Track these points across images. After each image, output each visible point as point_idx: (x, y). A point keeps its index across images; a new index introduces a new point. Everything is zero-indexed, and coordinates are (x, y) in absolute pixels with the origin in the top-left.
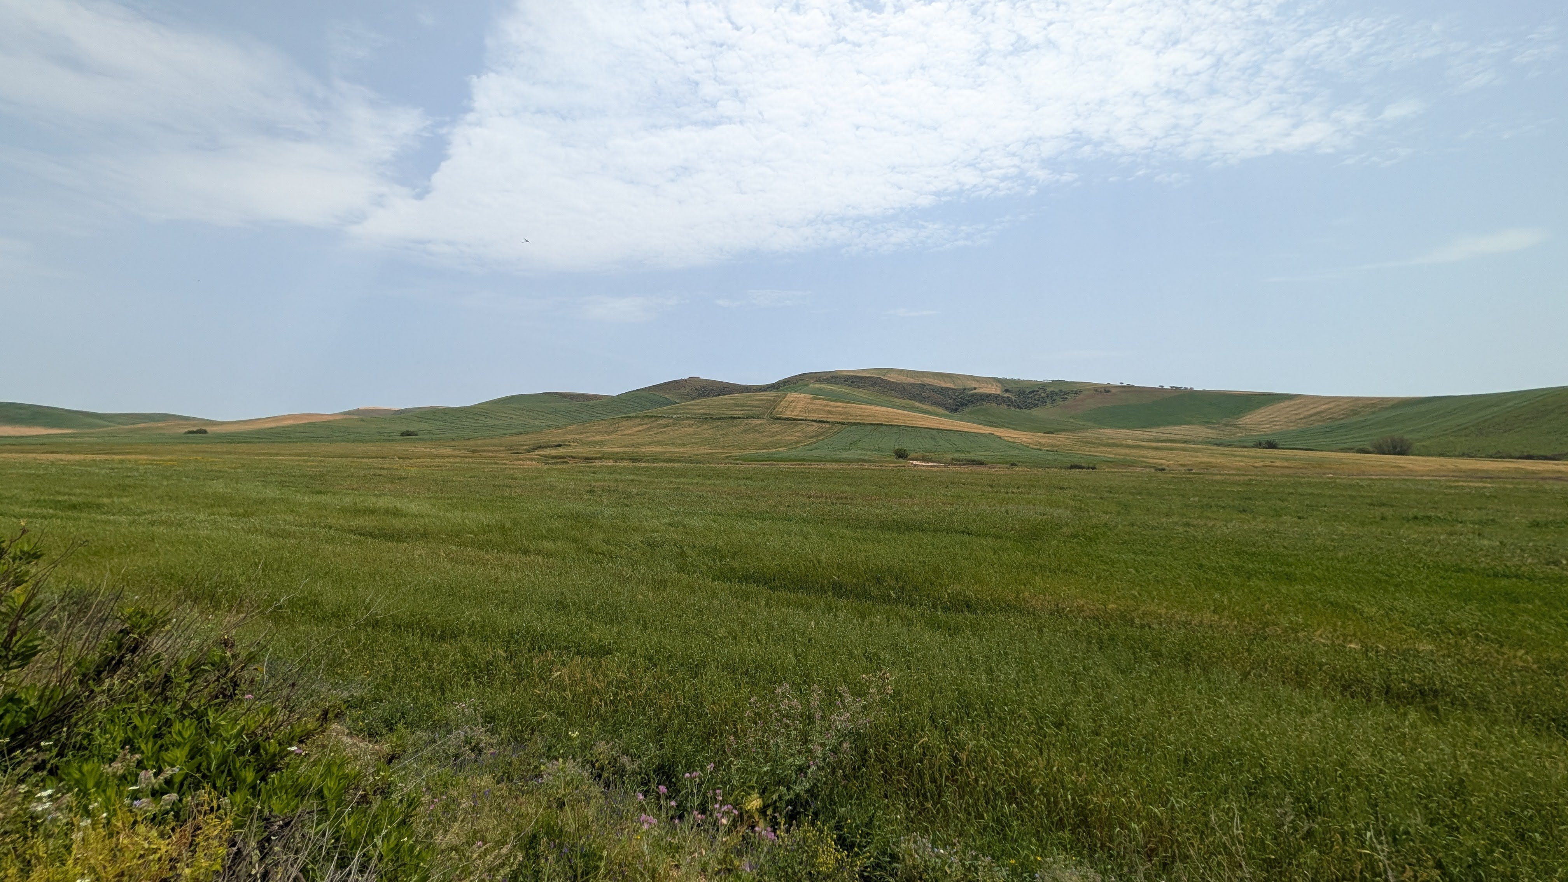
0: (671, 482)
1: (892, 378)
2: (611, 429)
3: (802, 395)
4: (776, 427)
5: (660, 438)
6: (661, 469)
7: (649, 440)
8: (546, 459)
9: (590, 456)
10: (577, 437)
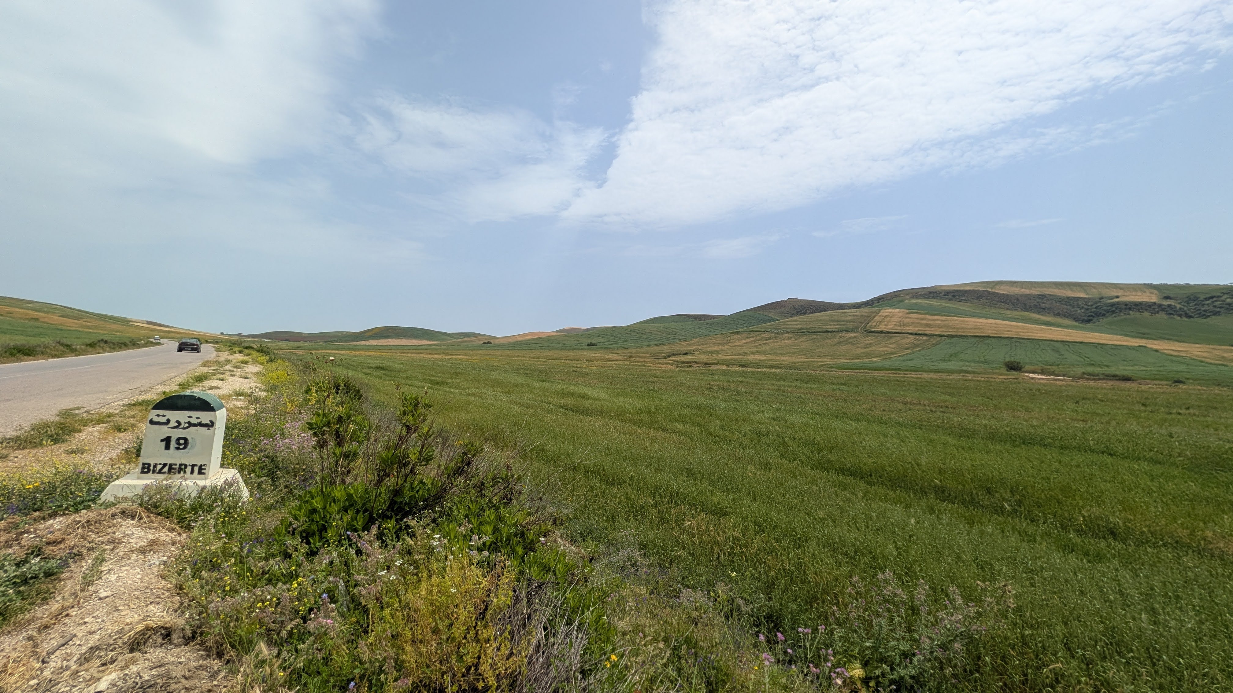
0: (773, 384)
1: (1002, 290)
2: (725, 341)
3: (897, 310)
4: (870, 339)
5: (764, 348)
6: (765, 373)
7: (754, 350)
8: (677, 363)
9: (708, 362)
10: (699, 347)
